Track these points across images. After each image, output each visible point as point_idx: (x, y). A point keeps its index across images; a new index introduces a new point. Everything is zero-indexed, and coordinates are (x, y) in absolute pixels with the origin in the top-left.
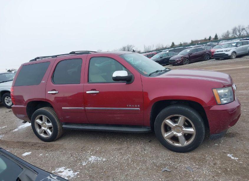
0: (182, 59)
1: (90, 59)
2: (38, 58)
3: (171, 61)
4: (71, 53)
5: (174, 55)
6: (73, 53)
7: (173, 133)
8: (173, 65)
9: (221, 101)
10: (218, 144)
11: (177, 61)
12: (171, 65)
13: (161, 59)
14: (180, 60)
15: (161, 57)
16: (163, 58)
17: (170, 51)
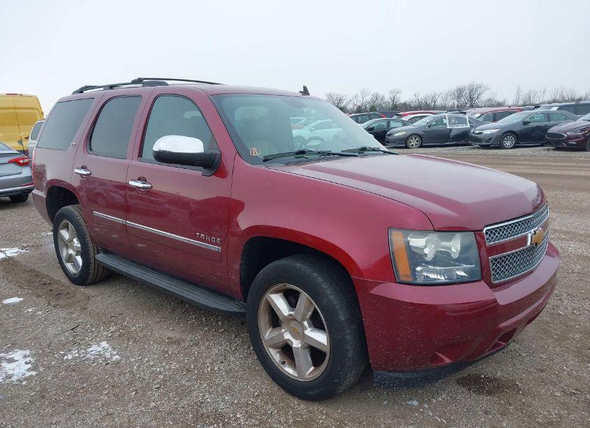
0: (584, 135)
1: (155, 99)
2: (87, 88)
3: (554, 135)
4: (134, 82)
5: (567, 119)
6: (139, 81)
7: (282, 335)
8: (558, 149)
9: (414, 271)
10: (421, 404)
11: (569, 138)
12: (550, 148)
13: (526, 127)
14: (578, 137)
15: (525, 123)
16: (532, 125)
17: (560, 108)
